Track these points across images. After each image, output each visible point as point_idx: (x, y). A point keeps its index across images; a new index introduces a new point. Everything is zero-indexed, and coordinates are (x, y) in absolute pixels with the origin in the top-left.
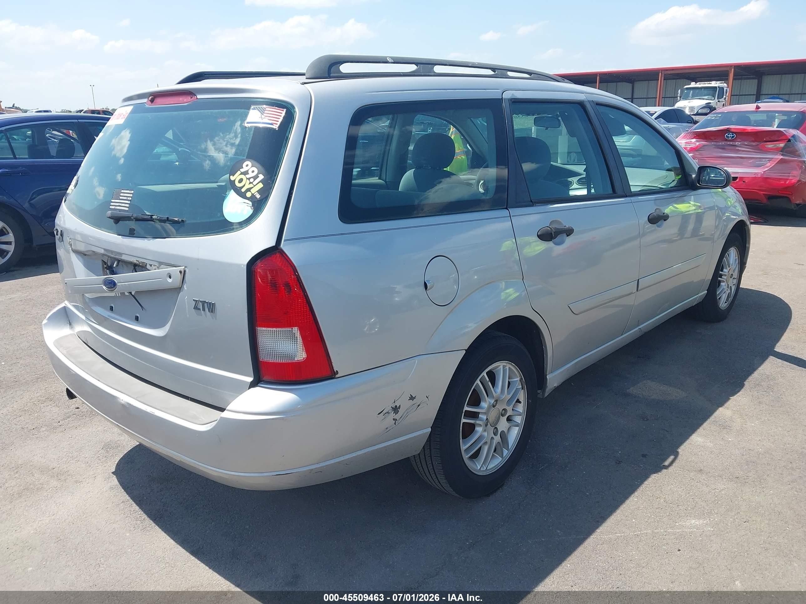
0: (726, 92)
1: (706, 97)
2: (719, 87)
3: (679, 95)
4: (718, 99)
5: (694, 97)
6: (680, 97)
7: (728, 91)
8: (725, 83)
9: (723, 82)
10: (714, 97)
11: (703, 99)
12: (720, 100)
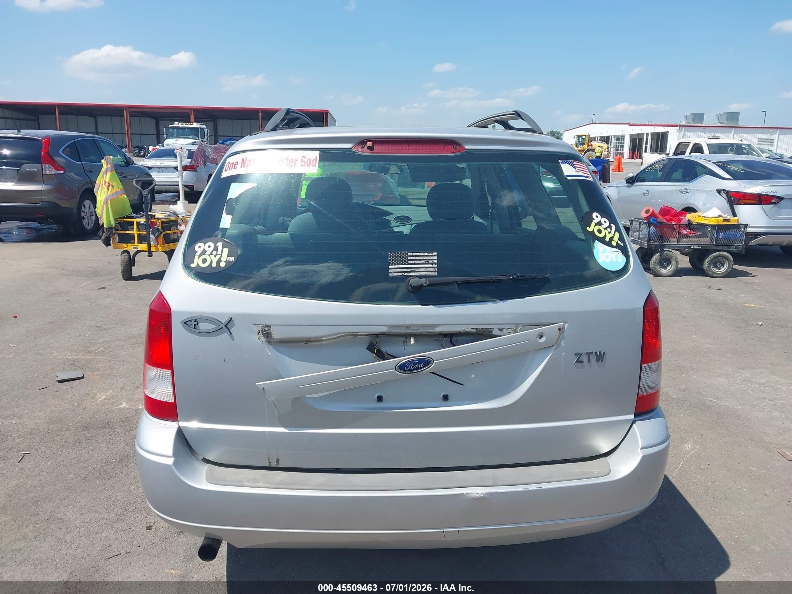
0: (208, 133)
1: (191, 137)
2: (200, 128)
3: (165, 133)
4: (201, 139)
5: (178, 136)
6: (166, 135)
7: (209, 132)
8: (204, 125)
9: (203, 124)
10: (197, 136)
11: (189, 138)
12: (203, 140)
